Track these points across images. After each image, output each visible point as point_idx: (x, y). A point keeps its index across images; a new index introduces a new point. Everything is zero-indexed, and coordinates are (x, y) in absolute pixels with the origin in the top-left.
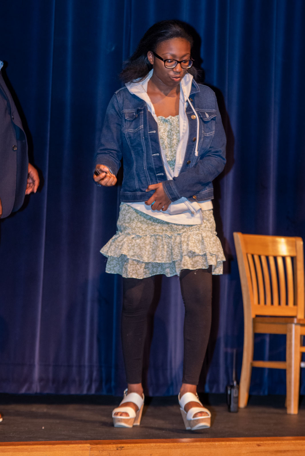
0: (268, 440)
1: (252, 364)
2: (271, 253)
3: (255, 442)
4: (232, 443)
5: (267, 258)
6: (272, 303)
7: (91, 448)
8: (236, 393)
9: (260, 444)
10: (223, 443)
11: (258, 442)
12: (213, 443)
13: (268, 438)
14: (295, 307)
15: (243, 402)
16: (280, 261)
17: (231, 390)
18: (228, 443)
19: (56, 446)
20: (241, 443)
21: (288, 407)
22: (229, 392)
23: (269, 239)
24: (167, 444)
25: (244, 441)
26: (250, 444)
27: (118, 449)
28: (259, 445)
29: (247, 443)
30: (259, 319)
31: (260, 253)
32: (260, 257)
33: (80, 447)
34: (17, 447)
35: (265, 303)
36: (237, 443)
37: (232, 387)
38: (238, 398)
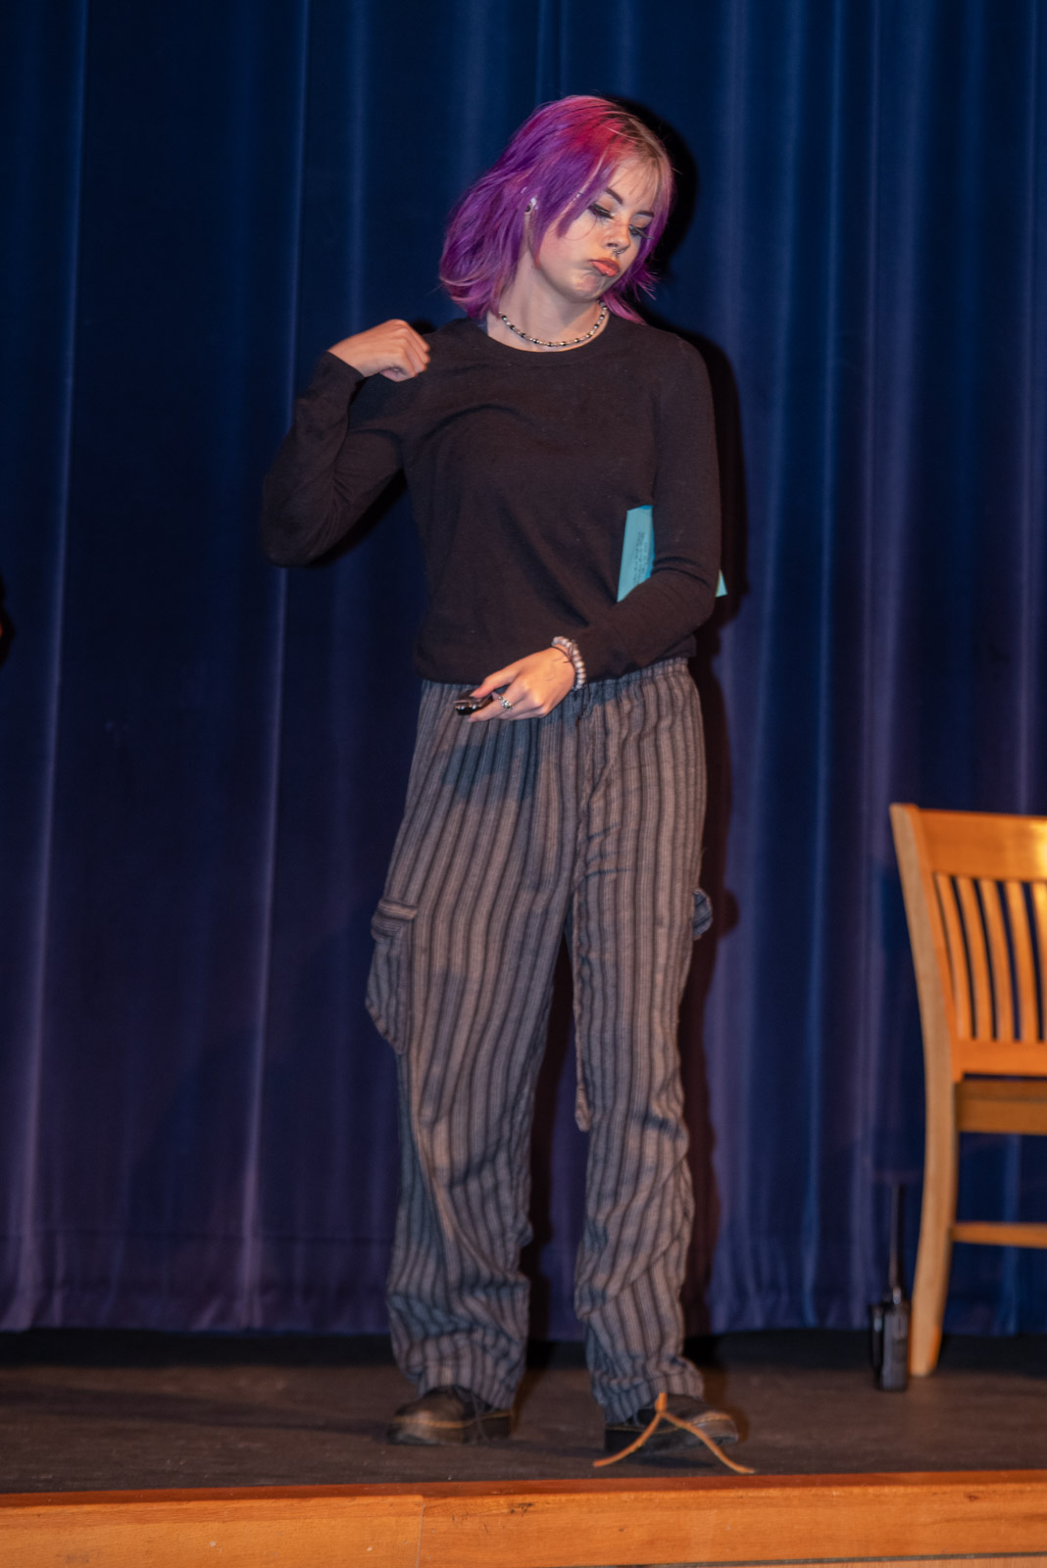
0: (1005, 1481)
1: (951, 1232)
2: (1012, 873)
3: (962, 1488)
4: (886, 1490)
5: (1001, 887)
6: (1017, 1034)
7: (425, 1509)
8: (900, 1328)
9: (976, 1495)
10: (857, 1490)
11: (971, 1489)
12: (825, 1491)
13: (1004, 1474)
15: (922, 1360)
17: (883, 1318)
18: (871, 1490)
20: (916, 1490)
22: (877, 1324)
23: (1006, 824)
24: (673, 1495)
25: (923, 1483)
26: (944, 1493)
27: (513, 1512)
28: (972, 1498)
29: (935, 1489)
30: (973, 1086)
31: (977, 871)
32: (976, 885)
33: (391, 1505)
35: (994, 1034)
36: (901, 1490)
37: (887, 1307)
38: (906, 1343)
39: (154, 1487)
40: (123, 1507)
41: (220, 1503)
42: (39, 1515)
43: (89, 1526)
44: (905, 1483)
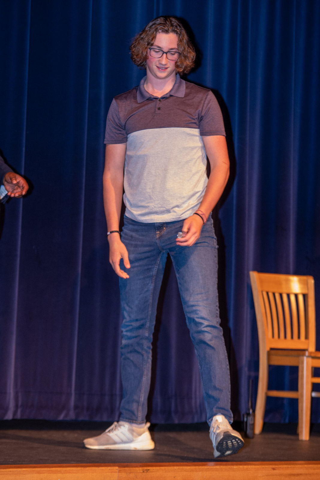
0: (283, 464)
1: (266, 394)
2: (284, 291)
3: (271, 466)
4: (249, 466)
5: (281, 295)
6: (285, 337)
7: (119, 471)
8: (252, 420)
10: (241, 467)
11: (273, 466)
12: (232, 467)
13: (283, 462)
14: (307, 341)
15: (258, 429)
16: (293, 298)
17: (247, 418)
18: (245, 467)
19: (88, 468)
20: (258, 467)
21: (300, 434)
22: (245, 419)
23: (282, 277)
24: (189, 467)
25: (260, 465)
26: (266, 468)
27: (144, 472)
28: (274, 469)
29: (263, 466)
30: (273, 352)
31: (274, 290)
32: (274, 294)
33: (109, 469)
34: (51, 469)
35: (279, 337)
36: (254, 466)
37: (248, 414)
38: (253, 425)
39: (42, 464)
40: (34, 469)
41: (61, 468)
42: (10, 471)
43: (24, 474)
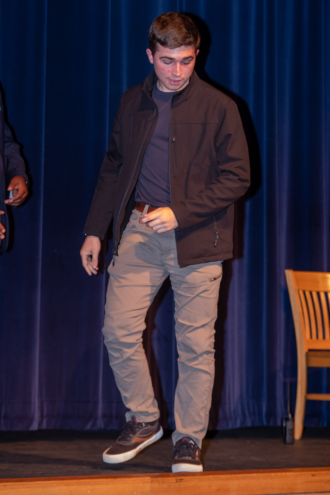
0: (322, 470)
1: (306, 397)
2: (322, 289)
3: (310, 473)
4: (288, 473)
5: (318, 294)
6: (324, 338)
7: (151, 481)
8: (291, 426)
9: (315, 475)
10: (279, 474)
11: (313, 473)
12: (270, 474)
13: (323, 468)
15: (298, 434)
17: (286, 422)
18: (283, 474)
19: (118, 479)
20: (297, 473)
22: (284, 424)
23: (319, 275)
24: (224, 476)
25: (299, 471)
26: (305, 474)
27: (177, 482)
28: (313, 475)
29: (302, 473)
30: (311, 353)
31: (311, 289)
32: (311, 293)
33: (141, 480)
34: (80, 481)
35: (317, 337)
36: (292, 473)
37: (287, 419)
38: (293, 430)
39: (71, 476)
40: (62, 481)
41: (91, 480)
42: (38, 484)
43: (53, 487)
44: (293, 471)
